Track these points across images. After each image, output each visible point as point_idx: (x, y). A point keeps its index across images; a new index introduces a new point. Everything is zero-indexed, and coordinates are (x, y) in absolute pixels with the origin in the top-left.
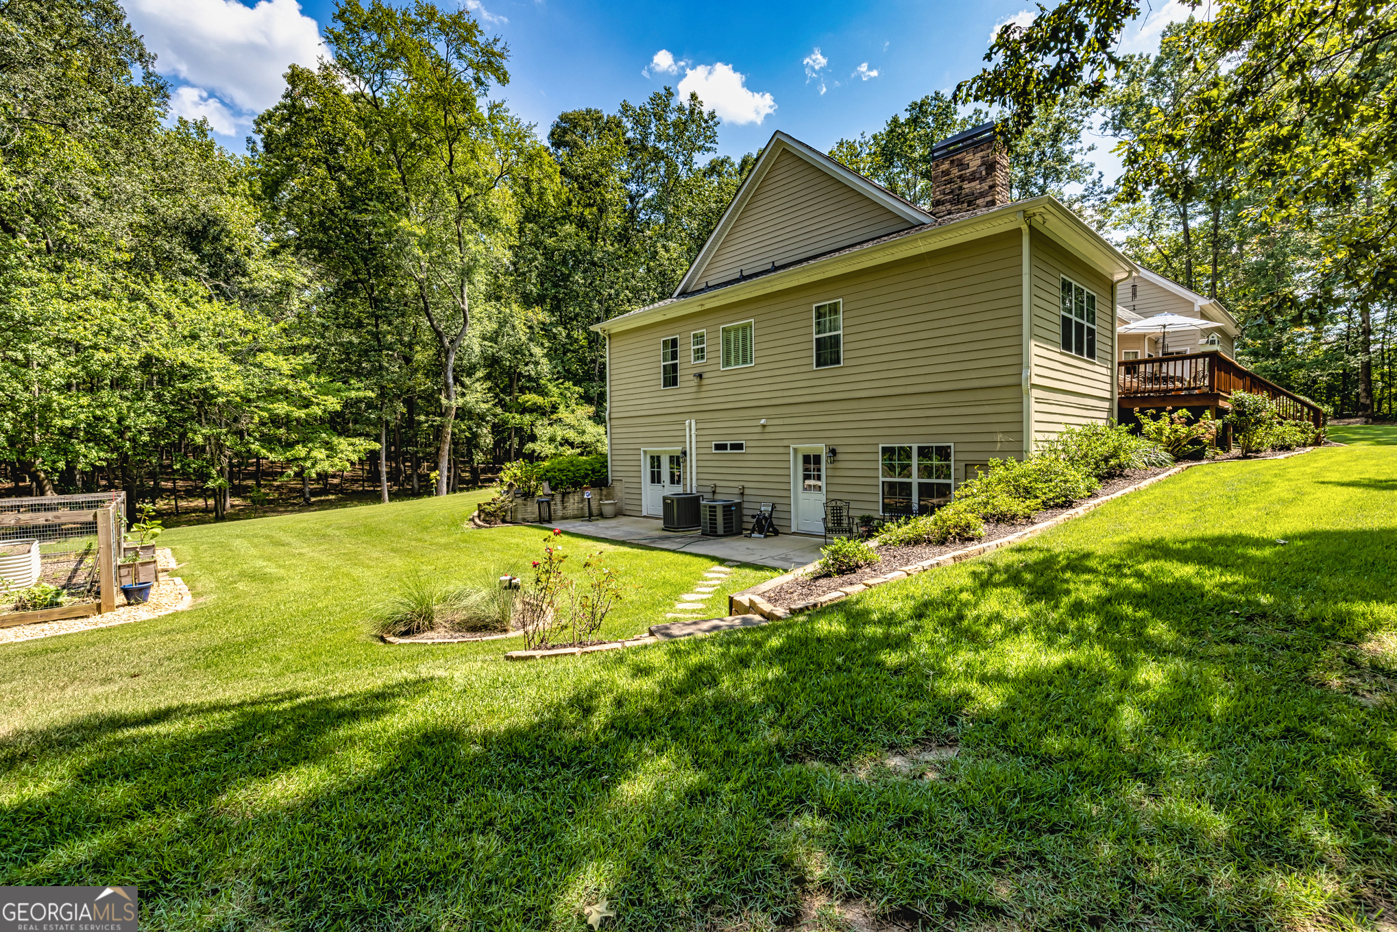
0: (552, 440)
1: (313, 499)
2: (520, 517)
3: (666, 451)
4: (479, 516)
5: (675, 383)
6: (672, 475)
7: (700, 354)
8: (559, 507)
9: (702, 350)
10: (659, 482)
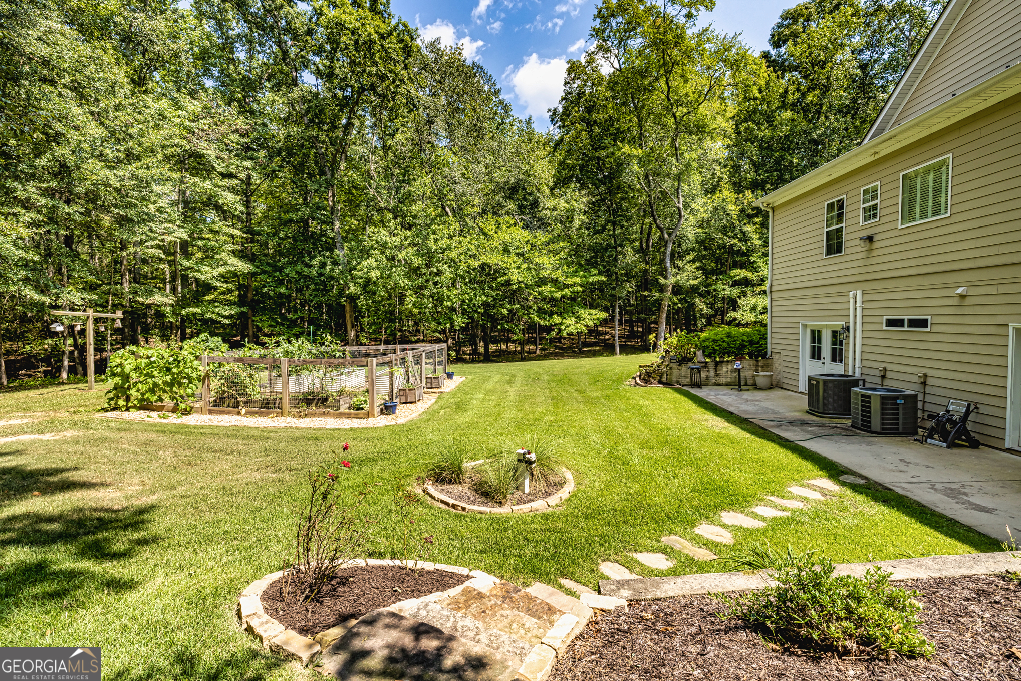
0: (753, 309)
1: (585, 349)
2: (674, 379)
3: (827, 325)
4: (640, 376)
5: (839, 250)
6: (834, 351)
7: (871, 213)
8: (712, 374)
9: (875, 207)
10: (819, 358)
